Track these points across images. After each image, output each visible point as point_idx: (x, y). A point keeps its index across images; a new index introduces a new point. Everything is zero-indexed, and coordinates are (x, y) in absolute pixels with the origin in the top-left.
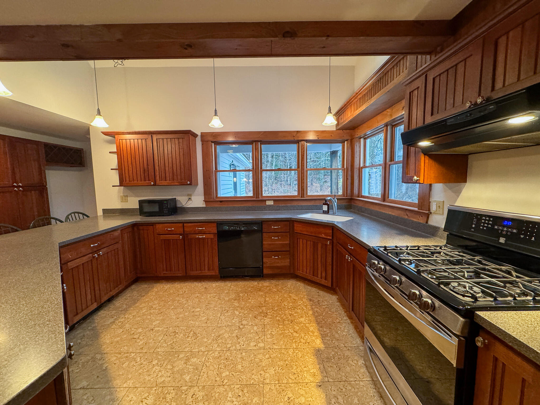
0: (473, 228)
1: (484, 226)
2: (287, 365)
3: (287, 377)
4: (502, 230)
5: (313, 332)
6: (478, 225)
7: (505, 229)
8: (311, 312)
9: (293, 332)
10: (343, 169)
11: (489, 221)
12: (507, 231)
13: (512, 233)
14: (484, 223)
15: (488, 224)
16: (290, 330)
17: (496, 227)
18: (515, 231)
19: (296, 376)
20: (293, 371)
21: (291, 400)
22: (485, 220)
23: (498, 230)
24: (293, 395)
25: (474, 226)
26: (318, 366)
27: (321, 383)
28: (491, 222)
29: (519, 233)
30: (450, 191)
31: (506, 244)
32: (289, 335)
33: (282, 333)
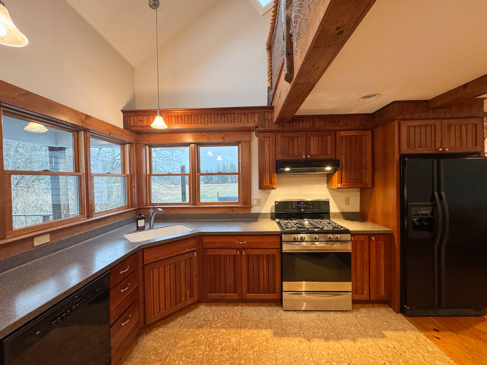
0: (290, 208)
1: (294, 206)
2: (296, 361)
3: (308, 362)
4: (301, 206)
5: (253, 334)
6: (292, 206)
7: (302, 206)
8: (223, 330)
9: (252, 350)
10: (124, 175)
11: (296, 203)
12: (303, 206)
13: (305, 206)
14: (294, 205)
15: (296, 205)
16: (249, 353)
17: (299, 206)
18: (305, 205)
19: (305, 355)
20: (300, 357)
21: (328, 360)
22: (294, 204)
23: (300, 206)
24: (322, 359)
25: (290, 207)
26: (291, 338)
27: (306, 338)
28: (296, 204)
29: (307, 206)
30: (264, 192)
31: (304, 211)
32: (257, 354)
33: (254, 362)
